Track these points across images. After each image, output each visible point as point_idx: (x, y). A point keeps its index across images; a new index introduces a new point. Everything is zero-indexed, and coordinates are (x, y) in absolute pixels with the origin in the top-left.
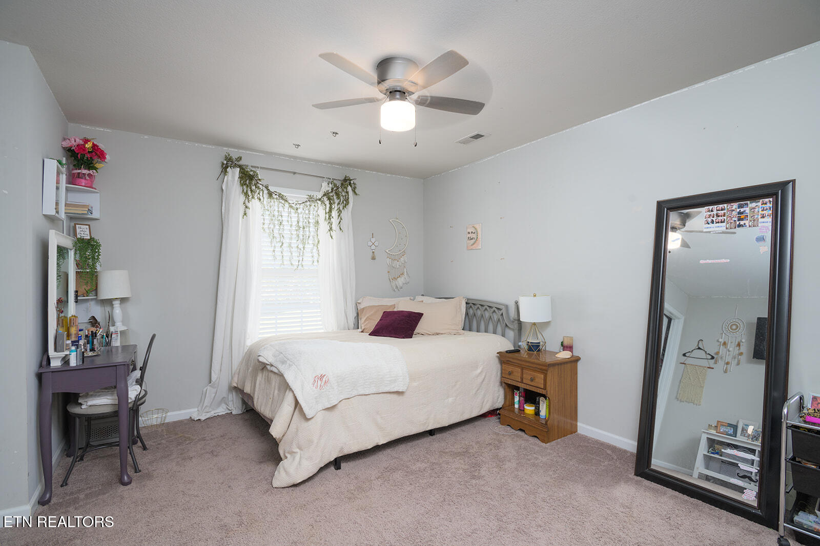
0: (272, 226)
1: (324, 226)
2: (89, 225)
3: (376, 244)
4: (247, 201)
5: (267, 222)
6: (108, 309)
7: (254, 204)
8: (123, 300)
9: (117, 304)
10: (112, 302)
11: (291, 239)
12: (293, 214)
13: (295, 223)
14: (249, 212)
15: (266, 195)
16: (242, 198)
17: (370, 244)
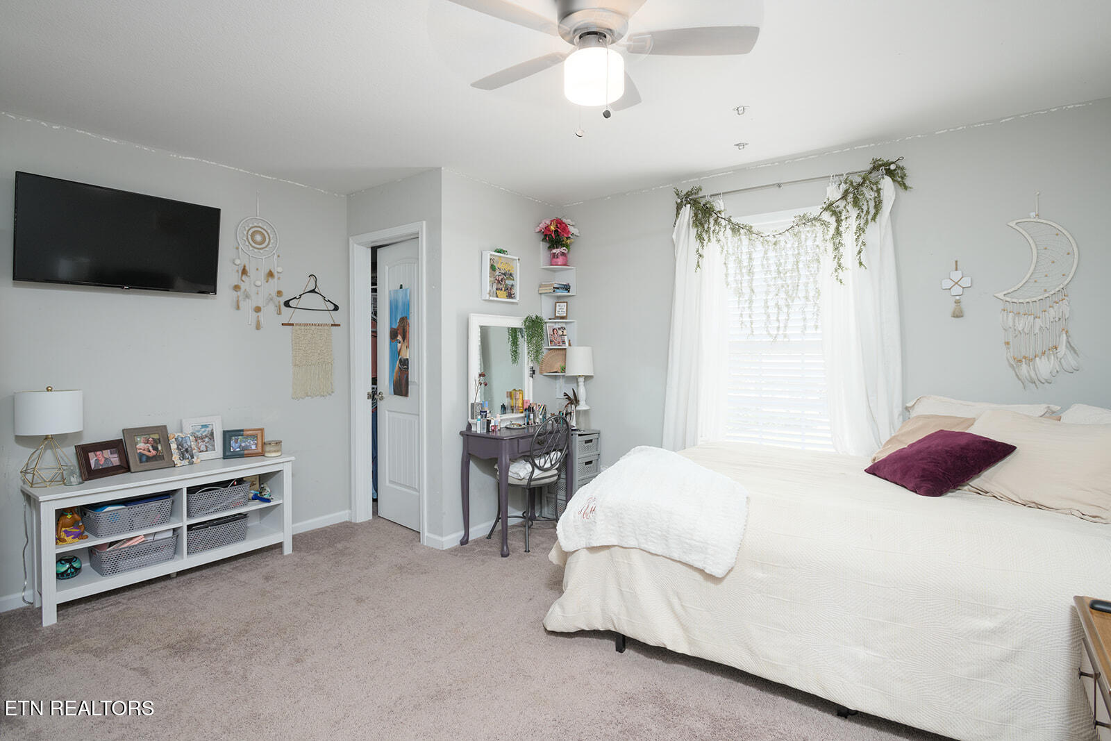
0: (739, 277)
1: (828, 262)
2: (567, 303)
3: (966, 282)
4: (700, 248)
5: (731, 271)
6: (574, 386)
7: (712, 249)
8: (587, 378)
9: (581, 380)
10: (577, 379)
11: (767, 293)
12: (771, 254)
13: (773, 268)
14: (703, 262)
15: (729, 232)
16: (695, 244)
17: (949, 284)
